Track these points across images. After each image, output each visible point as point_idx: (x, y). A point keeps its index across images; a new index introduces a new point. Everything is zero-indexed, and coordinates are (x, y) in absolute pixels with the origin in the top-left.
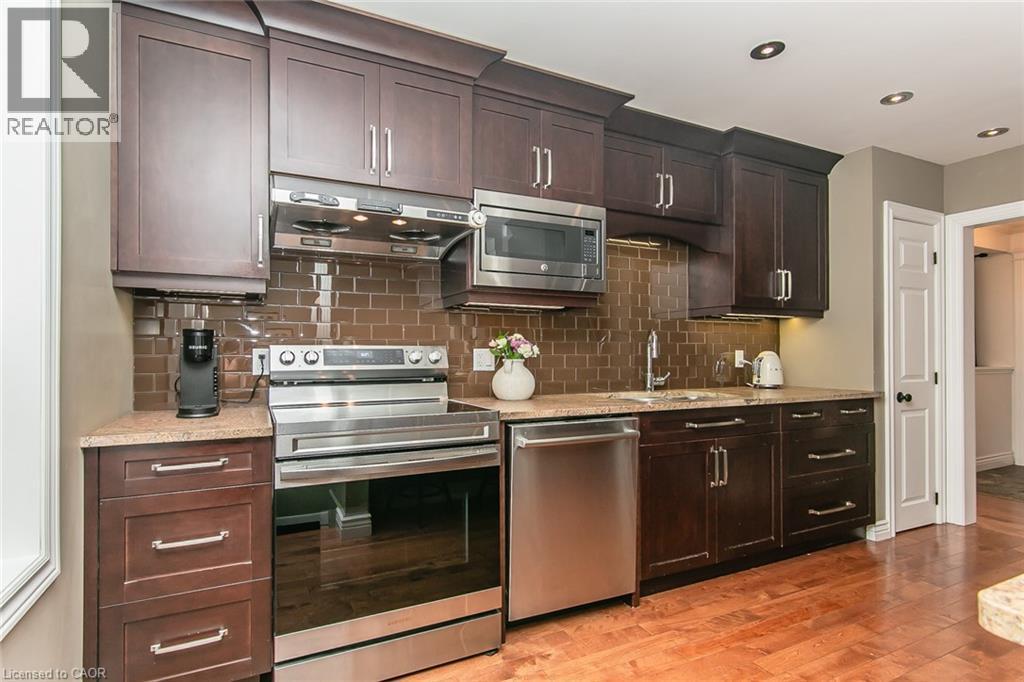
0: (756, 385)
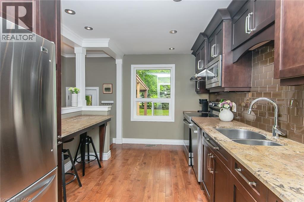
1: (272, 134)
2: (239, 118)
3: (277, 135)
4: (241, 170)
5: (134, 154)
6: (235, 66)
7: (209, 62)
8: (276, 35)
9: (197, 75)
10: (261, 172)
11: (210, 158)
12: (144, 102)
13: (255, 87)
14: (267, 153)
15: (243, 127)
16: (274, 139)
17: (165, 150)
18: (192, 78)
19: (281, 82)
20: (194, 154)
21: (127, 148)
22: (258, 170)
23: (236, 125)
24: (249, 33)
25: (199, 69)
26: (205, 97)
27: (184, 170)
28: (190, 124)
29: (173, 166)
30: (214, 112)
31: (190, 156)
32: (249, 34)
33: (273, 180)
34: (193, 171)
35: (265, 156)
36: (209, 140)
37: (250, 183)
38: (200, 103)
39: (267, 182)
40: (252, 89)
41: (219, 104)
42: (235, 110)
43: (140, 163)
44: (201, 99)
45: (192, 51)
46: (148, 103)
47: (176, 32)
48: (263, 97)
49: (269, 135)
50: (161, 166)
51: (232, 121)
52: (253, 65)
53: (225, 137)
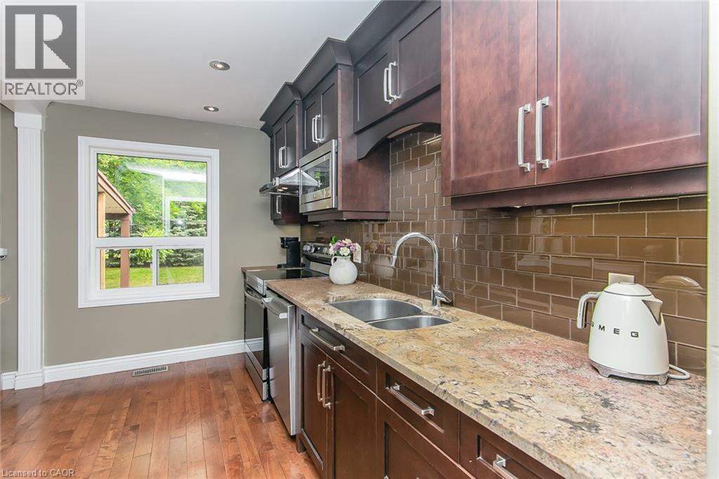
1: (430, 302)
2: (367, 275)
3: (438, 303)
4: (400, 387)
5: (95, 408)
6: (361, 166)
7: (305, 153)
8: (444, 113)
9: (278, 181)
10: (447, 384)
11: (324, 374)
12: (115, 250)
13: (397, 212)
14: (438, 342)
15: (379, 294)
16: (435, 310)
17: (194, 377)
18: (266, 186)
19: (452, 203)
20: (275, 372)
21: (64, 394)
22: (439, 381)
23: (366, 291)
24: (390, 101)
25: (282, 167)
26: (293, 232)
27: (253, 417)
28: (264, 299)
29: (222, 413)
30: (314, 266)
31: (264, 378)
32: (390, 103)
33: (470, 395)
34: (274, 412)
35: (436, 348)
36: (319, 330)
37: (423, 412)
38: (283, 247)
39: (462, 402)
40: (391, 217)
41: (330, 247)
42: (358, 259)
43: (116, 430)
44: (285, 236)
45: (263, 123)
46: (133, 251)
47: (226, 67)
48: (413, 231)
49: (425, 305)
50: (188, 424)
51: (355, 283)
52: (392, 167)
53: (355, 319)
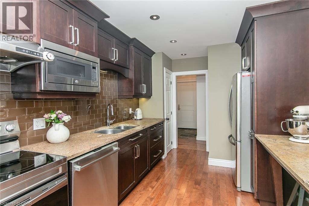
0: (135, 119)
